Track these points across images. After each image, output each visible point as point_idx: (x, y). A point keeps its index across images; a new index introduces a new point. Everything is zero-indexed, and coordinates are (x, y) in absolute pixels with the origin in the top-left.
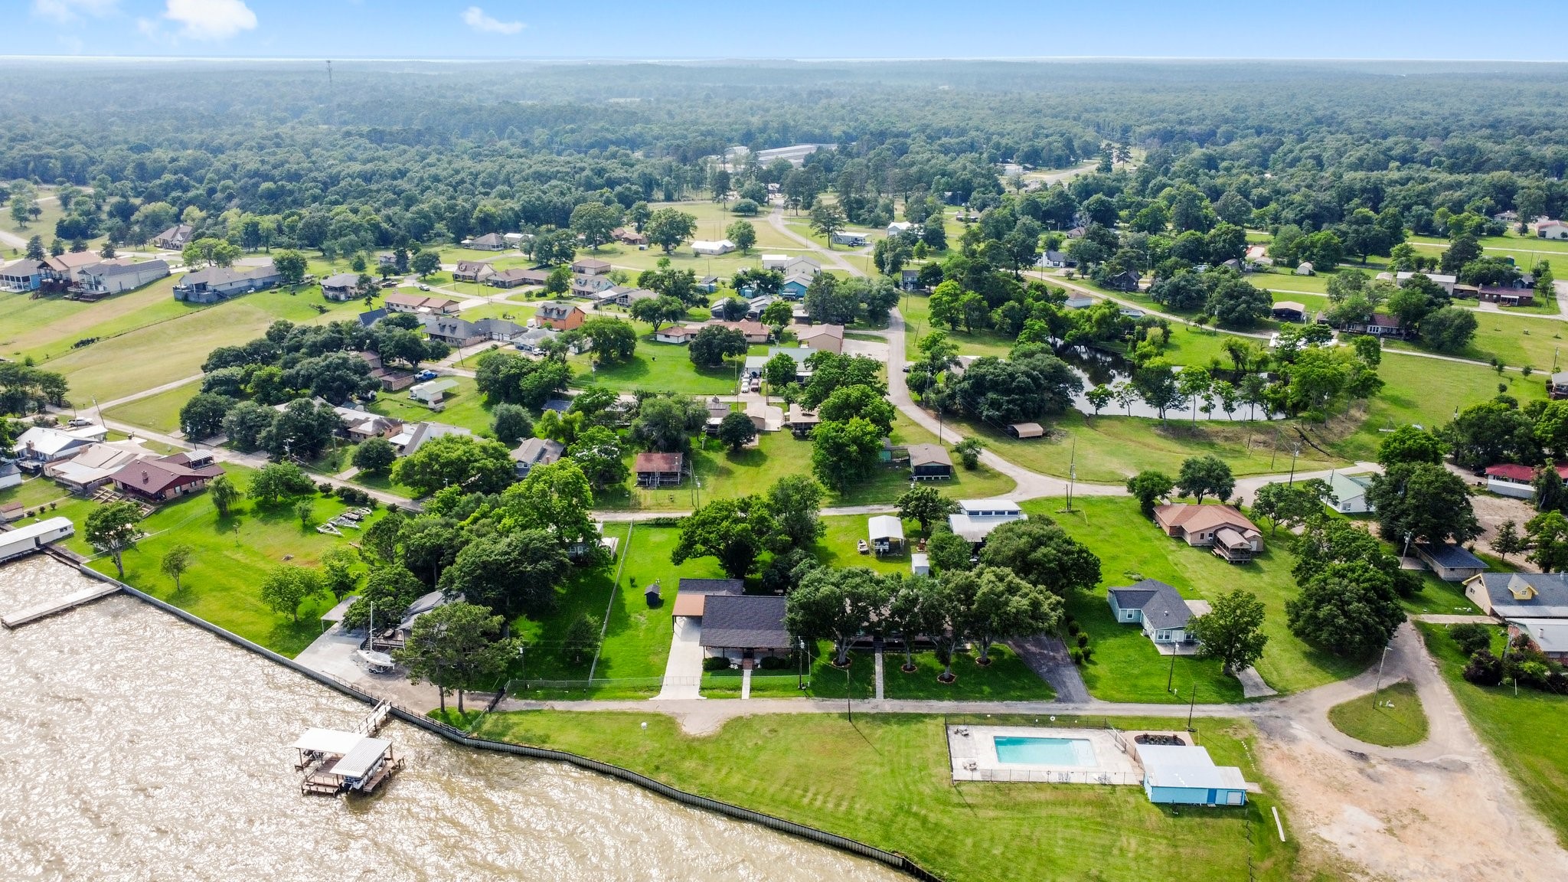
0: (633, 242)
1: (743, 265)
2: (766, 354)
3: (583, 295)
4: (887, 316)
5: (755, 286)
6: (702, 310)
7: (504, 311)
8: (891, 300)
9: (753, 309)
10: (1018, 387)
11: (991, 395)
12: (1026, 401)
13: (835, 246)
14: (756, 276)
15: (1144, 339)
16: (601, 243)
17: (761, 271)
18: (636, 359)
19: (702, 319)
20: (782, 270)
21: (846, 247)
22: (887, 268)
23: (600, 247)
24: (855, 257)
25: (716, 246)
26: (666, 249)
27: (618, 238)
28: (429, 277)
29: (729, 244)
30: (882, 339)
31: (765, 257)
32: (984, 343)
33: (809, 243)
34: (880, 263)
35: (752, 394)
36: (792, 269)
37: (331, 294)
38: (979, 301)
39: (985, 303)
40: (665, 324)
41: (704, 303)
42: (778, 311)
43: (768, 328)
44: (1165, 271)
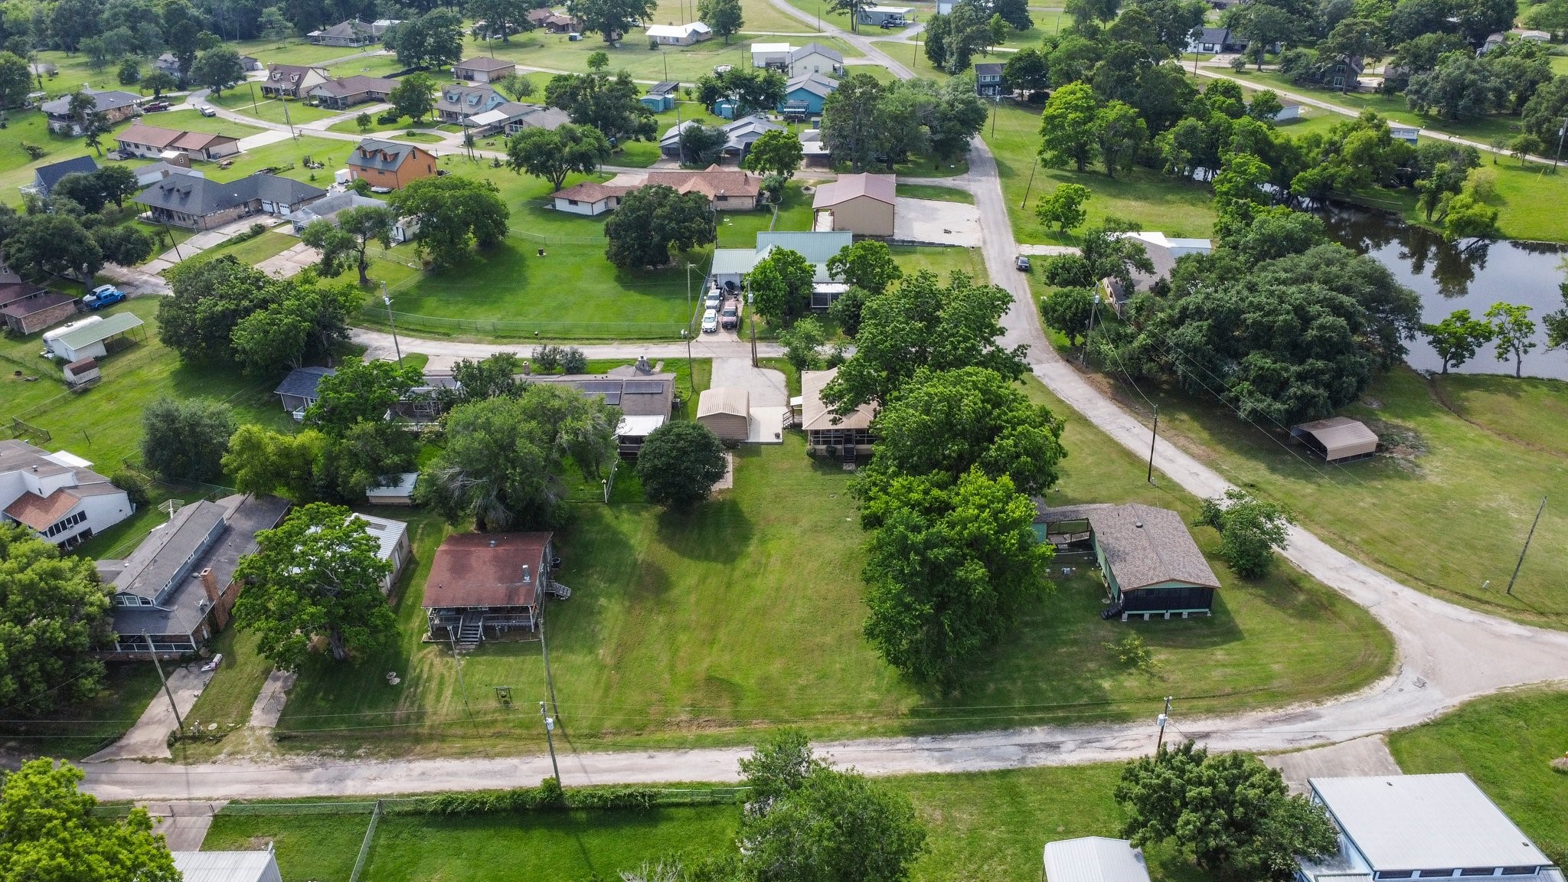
0: (562, 28)
1: (722, 62)
2: (751, 243)
3: (451, 120)
4: (966, 148)
5: (735, 97)
6: (643, 145)
7: (306, 152)
8: (972, 119)
9: (733, 141)
10: (1320, 340)
11: (1258, 360)
12: (1339, 373)
13: (861, 28)
14: (738, 80)
15: (1456, 190)
16: (515, 32)
17: (748, 71)
18: (510, 251)
19: (644, 162)
20: (783, 67)
21: (878, 29)
22: (951, 62)
23: (512, 38)
24: (892, 44)
25: (681, 32)
26: (608, 38)
27: (541, 23)
28: (224, 92)
29: (702, 28)
30: (963, 196)
31: (756, 48)
32: (1143, 197)
33: (823, 24)
34: (936, 52)
35: (724, 336)
36: (798, 66)
37: (57, 125)
38: (1133, 120)
39: (1142, 123)
40: (571, 177)
41: (649, 131)
42: (776, 149)
43: (756, 180)
44: (1416, 57)
